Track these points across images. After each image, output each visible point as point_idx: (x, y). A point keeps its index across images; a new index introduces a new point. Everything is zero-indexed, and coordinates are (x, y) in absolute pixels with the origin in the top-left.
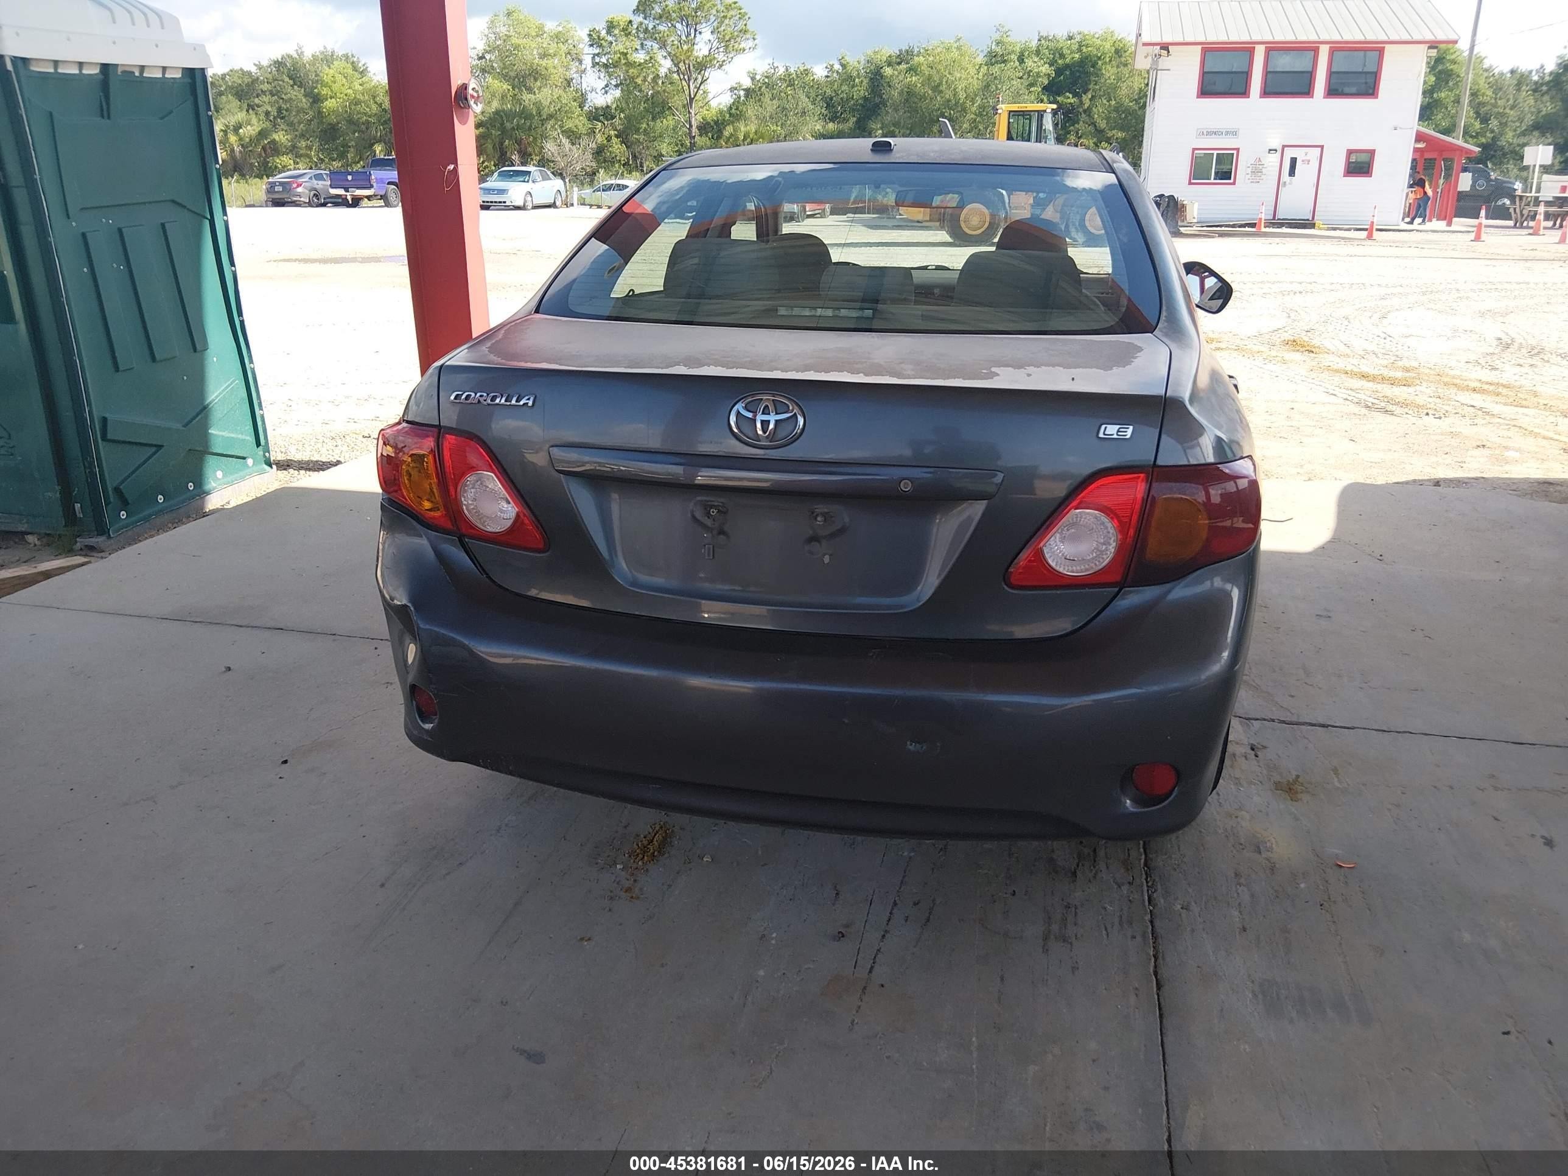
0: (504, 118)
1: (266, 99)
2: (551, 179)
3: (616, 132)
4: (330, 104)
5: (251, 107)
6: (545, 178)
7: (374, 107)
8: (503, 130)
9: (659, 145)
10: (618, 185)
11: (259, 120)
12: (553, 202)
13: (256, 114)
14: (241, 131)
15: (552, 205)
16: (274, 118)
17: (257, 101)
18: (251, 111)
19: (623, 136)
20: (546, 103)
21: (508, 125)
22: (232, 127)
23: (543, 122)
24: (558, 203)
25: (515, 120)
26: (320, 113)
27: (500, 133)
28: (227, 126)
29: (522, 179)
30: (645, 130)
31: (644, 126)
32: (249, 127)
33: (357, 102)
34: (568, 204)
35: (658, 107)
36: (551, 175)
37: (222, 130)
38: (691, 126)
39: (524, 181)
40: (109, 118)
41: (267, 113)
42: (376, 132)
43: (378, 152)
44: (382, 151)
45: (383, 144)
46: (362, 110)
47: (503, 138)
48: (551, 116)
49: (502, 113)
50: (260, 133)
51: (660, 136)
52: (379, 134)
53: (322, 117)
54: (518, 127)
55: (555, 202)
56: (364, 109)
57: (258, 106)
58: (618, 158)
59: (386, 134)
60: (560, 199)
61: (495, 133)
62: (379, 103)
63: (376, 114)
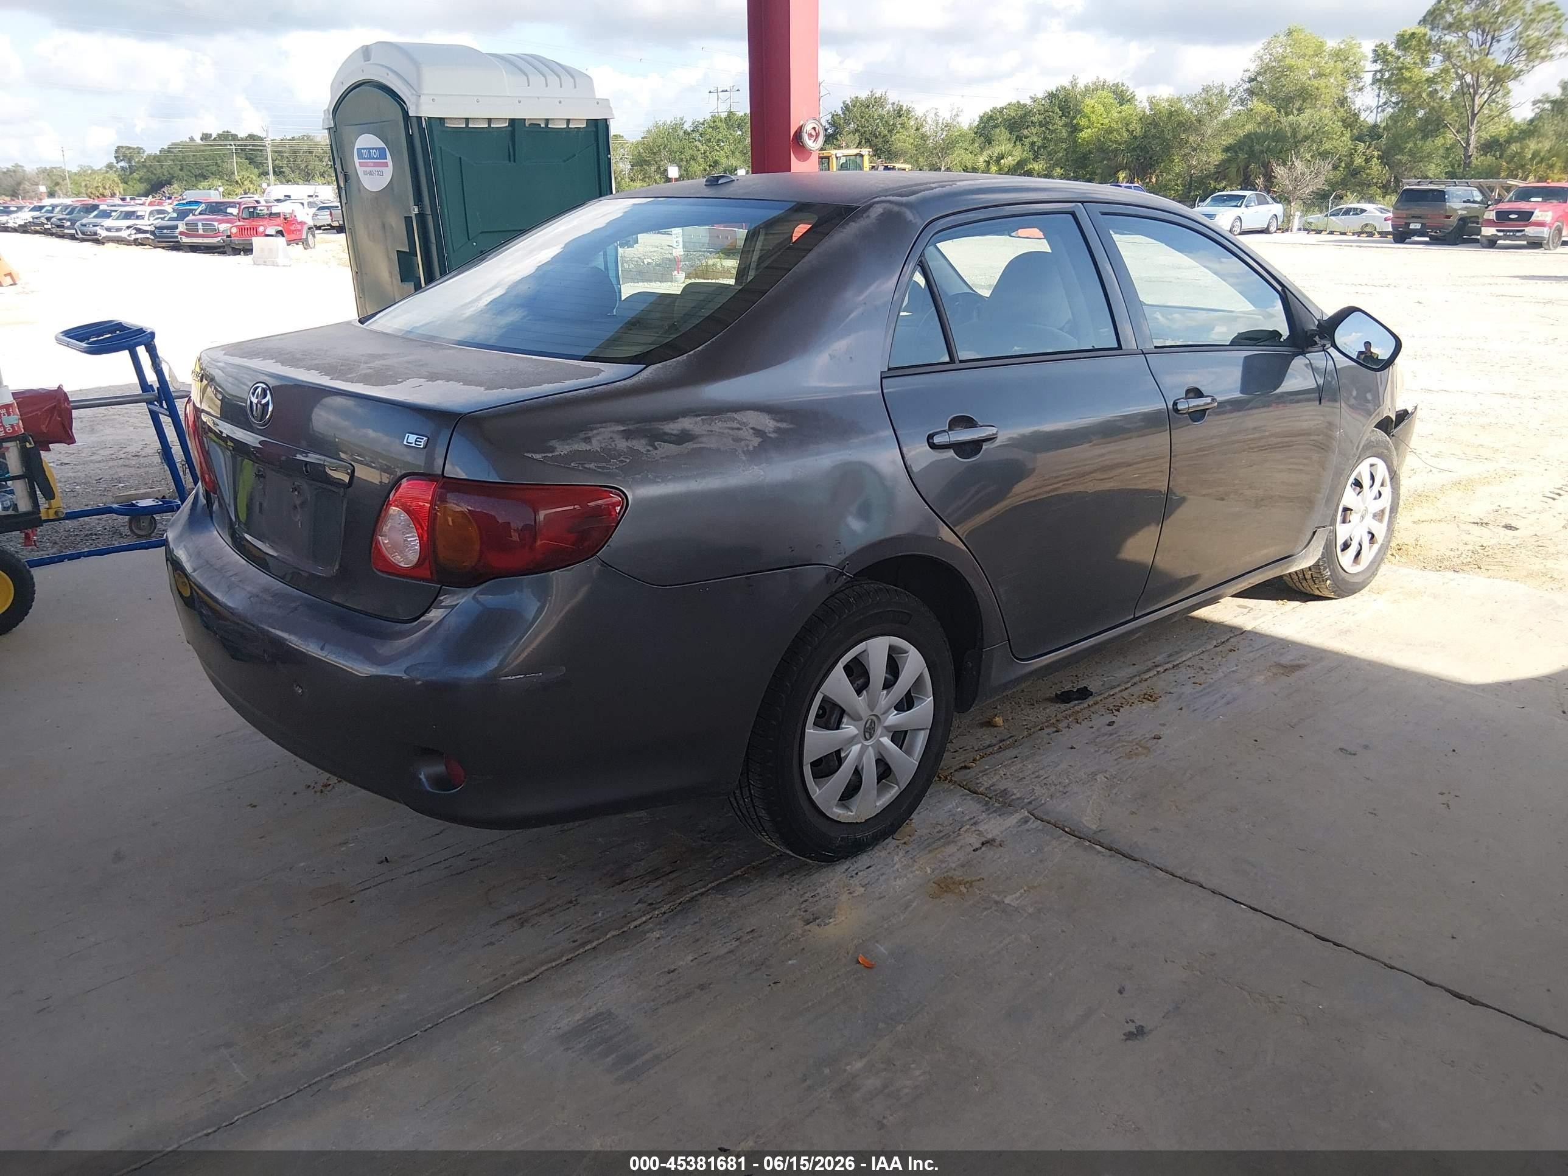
0: (1255, 140)
1: (1034, 131)
2: (1268, 203)
3: (1380, 153)
4: (1085, 134)
5: (1019, 138)
6: (1262, 202)
7: (1125, 134)
8: (1252, 154)
9: (1425, 166)
10: (1355, 209)
11: (1024, 151)
12: (1266, 227)
13: (1022, 145)
14: (1002, 161)
15: (1265, 231)
16: (1038, 148)
17: (1025, 132)
18: (1018, 143)
19: (1385, 159)
20: (1304, 124)
21: (1257, 147)
22: (995, 158)
23: (1296, 144)
24: (1273, 229)
25: (1266, 143)
26: (1075, 142)
27: (1246, 156)
28: (991, 157)
29: (1235, 204)
30: (1410, 150)
31: (1410, 145)
32: (1010, 158)
33: (1110, 131)
34: (1285, 229)
35: (1433, 126)
36: (1270, 200)
37: (985, 161)
38: (1468, 144)
39: (1237, 206)
40: (514, 161)
41: (1033, 144)
42: (1123, 160)
43: (1121, 178)
44: (1125, 177)
45: (1127, 171)
46: (1113, 139)
47: (1249, 162)
48: (1306, 138)
49: (1253, 137)
50: (1018, 163)
51: (1428, 157)
52: (1125, 161)
53: (1076, 146)
54: (1268, 150)
55: (1268, 228)
56: (1115, 137)
57: (1026, 137)
58: (1375, 181)
59: (1132, 161)
60: (1275, 224)
61: (1242, 156)
62: (1131, 130)
63: (1126, 141)
